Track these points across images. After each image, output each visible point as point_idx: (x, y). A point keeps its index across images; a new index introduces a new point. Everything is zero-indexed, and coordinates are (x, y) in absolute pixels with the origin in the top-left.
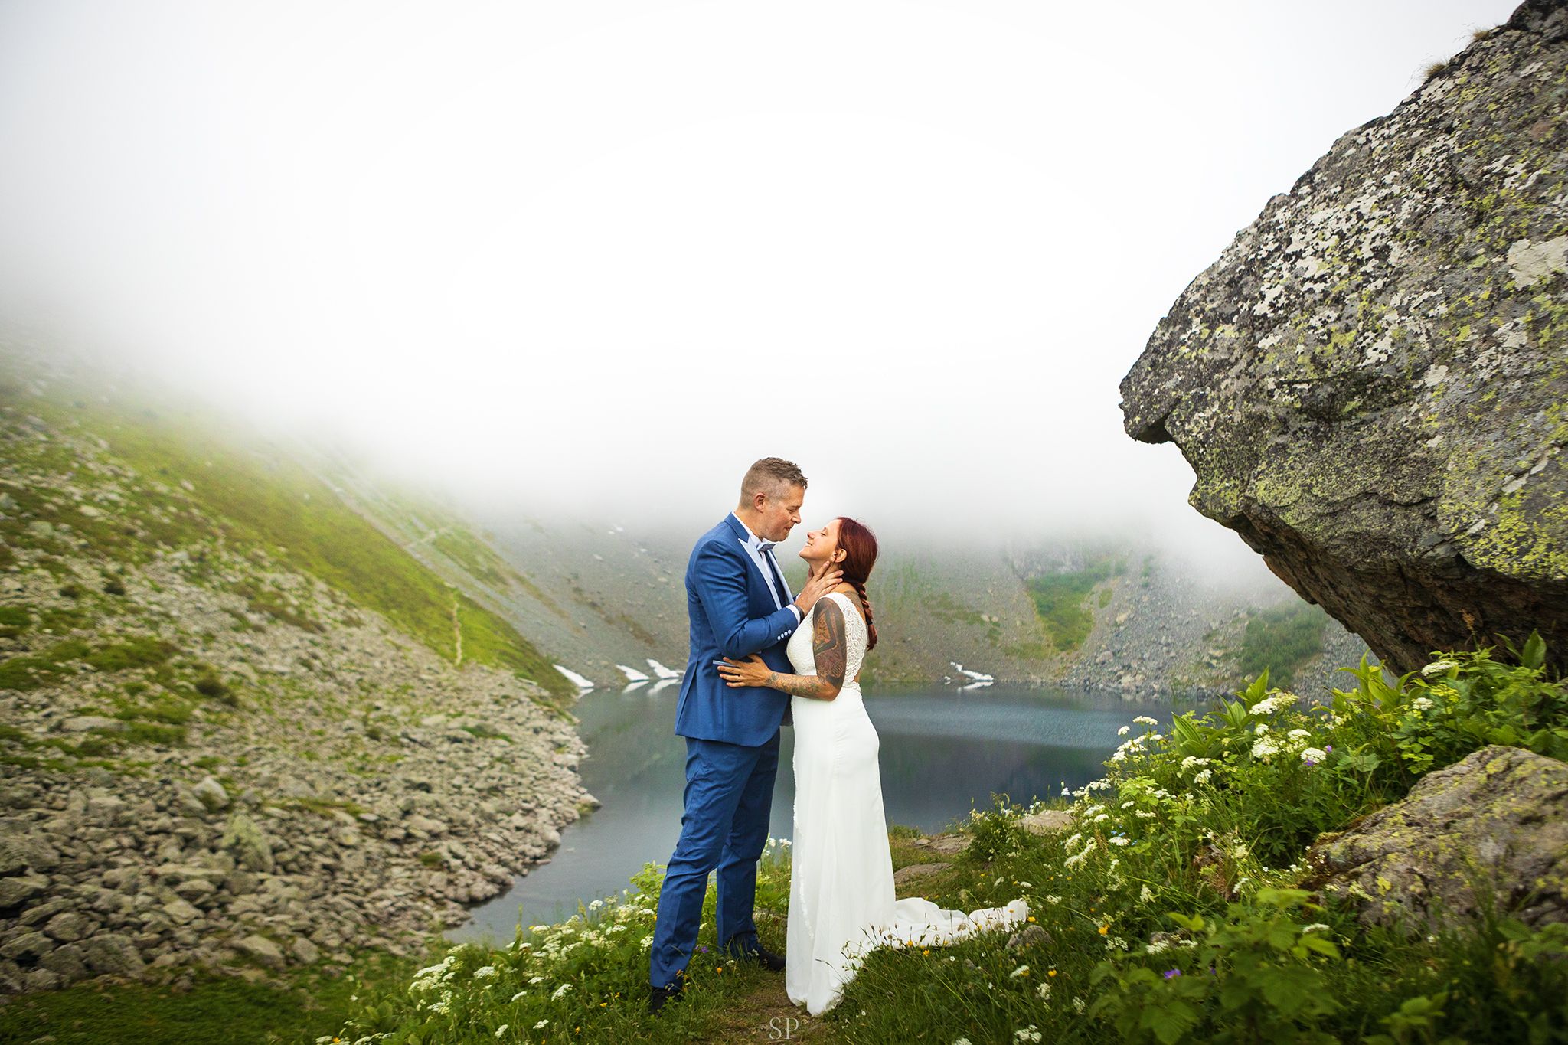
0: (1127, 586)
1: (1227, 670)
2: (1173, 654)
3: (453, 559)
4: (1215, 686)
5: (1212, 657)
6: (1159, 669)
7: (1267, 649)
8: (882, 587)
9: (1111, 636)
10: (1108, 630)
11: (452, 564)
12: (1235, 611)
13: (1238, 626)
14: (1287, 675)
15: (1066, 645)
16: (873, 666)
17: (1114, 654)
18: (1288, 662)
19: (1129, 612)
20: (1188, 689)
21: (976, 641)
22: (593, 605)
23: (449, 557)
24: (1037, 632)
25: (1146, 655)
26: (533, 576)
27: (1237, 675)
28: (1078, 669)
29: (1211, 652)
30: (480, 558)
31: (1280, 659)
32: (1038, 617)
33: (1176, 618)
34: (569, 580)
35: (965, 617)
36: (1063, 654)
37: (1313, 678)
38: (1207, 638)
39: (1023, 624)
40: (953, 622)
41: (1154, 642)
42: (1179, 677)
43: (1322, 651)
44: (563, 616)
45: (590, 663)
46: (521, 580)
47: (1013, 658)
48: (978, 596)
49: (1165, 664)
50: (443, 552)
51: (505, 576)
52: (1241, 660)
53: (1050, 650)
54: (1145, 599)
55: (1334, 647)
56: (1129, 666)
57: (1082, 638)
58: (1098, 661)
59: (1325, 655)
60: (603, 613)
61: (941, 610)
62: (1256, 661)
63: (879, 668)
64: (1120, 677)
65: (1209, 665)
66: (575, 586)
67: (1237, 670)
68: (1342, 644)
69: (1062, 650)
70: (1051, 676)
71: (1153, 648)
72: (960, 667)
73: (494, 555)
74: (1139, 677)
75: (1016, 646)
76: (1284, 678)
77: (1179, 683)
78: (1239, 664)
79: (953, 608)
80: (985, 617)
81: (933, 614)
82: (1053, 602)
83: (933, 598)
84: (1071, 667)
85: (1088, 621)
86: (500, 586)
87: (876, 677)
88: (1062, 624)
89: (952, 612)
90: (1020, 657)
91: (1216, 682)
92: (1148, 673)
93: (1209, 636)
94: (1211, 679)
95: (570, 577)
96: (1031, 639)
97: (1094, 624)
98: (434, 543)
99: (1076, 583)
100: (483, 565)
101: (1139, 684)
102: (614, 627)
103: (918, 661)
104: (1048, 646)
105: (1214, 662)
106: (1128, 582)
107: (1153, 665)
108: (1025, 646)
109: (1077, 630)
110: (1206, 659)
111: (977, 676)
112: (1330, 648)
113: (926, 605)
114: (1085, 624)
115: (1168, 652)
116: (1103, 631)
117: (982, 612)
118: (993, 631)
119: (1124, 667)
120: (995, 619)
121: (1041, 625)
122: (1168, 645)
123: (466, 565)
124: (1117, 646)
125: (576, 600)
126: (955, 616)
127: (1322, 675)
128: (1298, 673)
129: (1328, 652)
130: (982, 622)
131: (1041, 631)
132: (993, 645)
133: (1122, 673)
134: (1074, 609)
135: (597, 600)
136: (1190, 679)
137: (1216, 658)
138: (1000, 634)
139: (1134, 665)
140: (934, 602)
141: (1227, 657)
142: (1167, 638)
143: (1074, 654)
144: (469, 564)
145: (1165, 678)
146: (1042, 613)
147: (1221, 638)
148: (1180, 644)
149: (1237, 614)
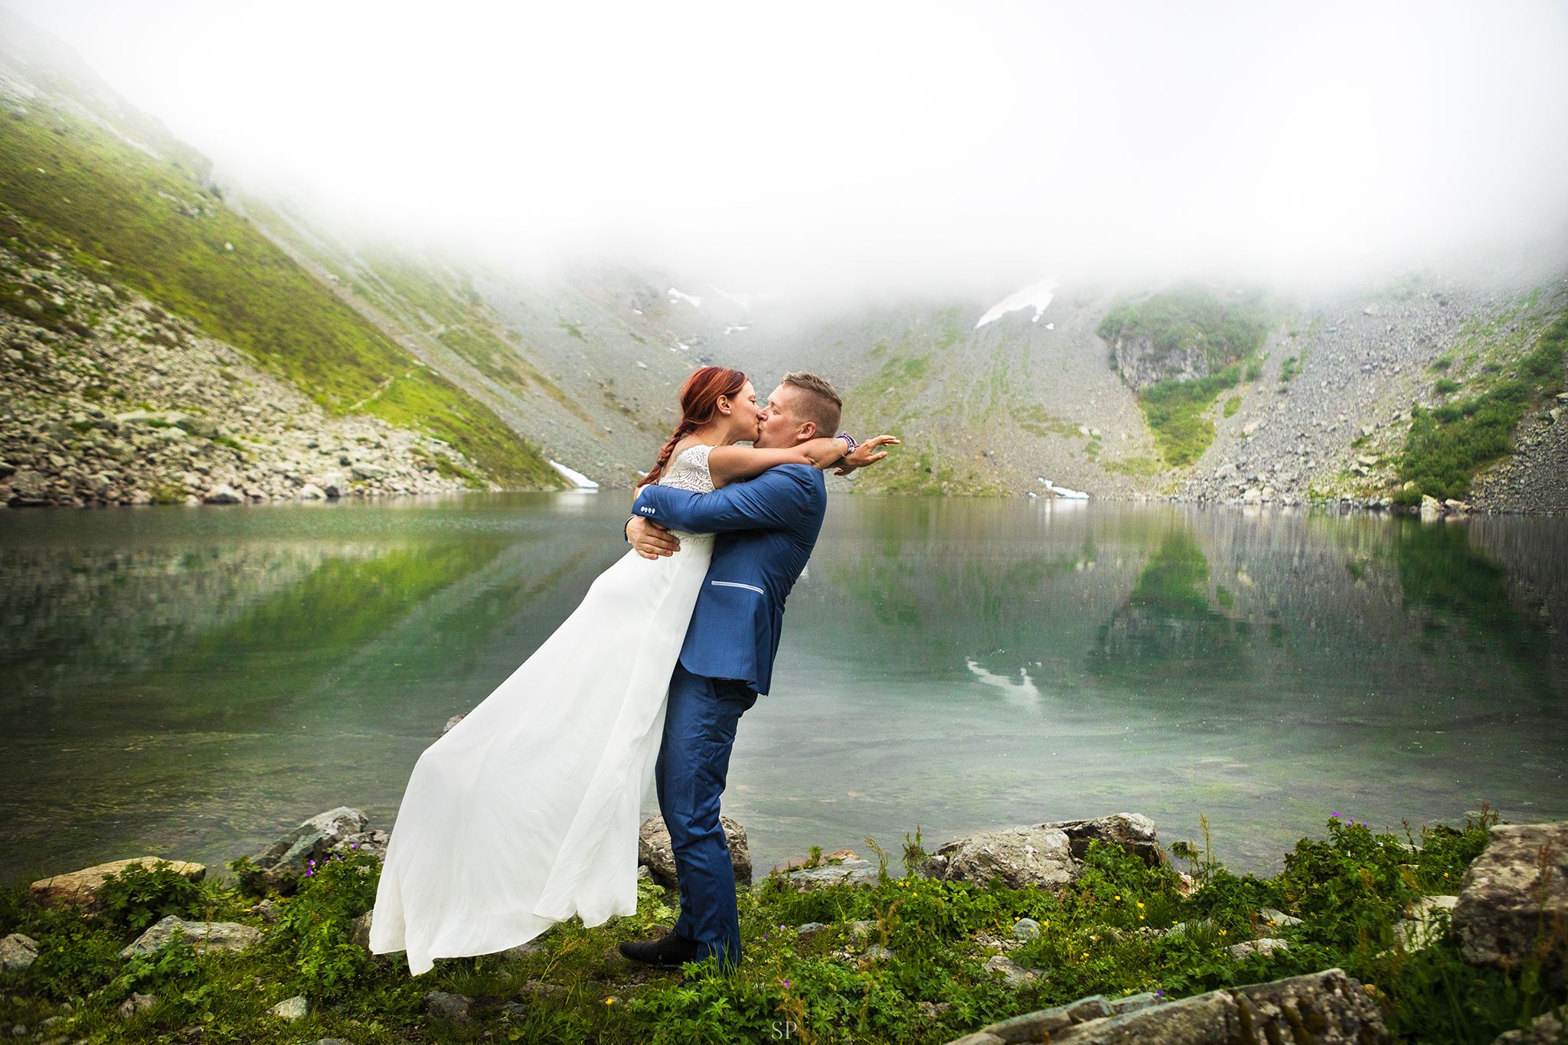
0: (1259, 393)
1: (1381, 478)
2: (1312, 464)
3: (460, 355)
4: (1364, 497)
5: (1361, 464)
6: (1293, 481)
7: (1435, 451)
8: (965, 400)
9: (1236, 447)
10: (1232, 442)
11: (458, 358)
12: (1397, 413)
13: (1399, 429)
14: (1462, 480)
15: (1182, 459)
16: (943, 480)
17: (1238, 467)
18: (1464, 465)
19: (1261, 420)
20: (1329, 501)
21: (1072, 455)
22: (626, 411)
23: (456, 351)
24: (1145, 446)
25: (1278, 467)
26: (559, 379)
27: (1394, 483)
28: (1193, 485)
29: (1362, 458)
30: (496, 357)
31: (1453, 461)
32: (1149, 429)
33: (1319, 425)
34: (602, 385)
35: (1061, 429)
36: (1176, 469)
37: (1496, 483)
38: (1358, 444)
39: (1130, 437)
40: (1044, 435)
41: (1290, 452)
42: (1317, 488)
43: (1511, 452)
44: (585, 420)
45: (601, 464)
46: (542, 381)
47: (1115, 474)
48: (1078, 407)
49: (1301, 474)
50: (449, 346)
51: (523, 376)
52: (1401, 466)
53: (1160, 465)
54: (1282, 406)
55: (1527, 446)
56: (1256, 480)
57: (1199, 451)
58: (1217, 475)
59: (1516, 457)
60: (636, 420)
61: (1033, 422)
62: (1420, 465)
63: (950, 481)
64: (1243, 491)
65: (1358, 473)
66: (608, 391)
67: (1395, 478)
68: (1540, 443)
69: (1175, 465)
70: (1159, 494)
71: (1288, 459)
72: (1049, 484)
73: (516, 356)
74: (1268, 490)
75: (1119, 461)
76: (1458, 483)
77: (1317, 495)
78: (1398, 471)
79: (1046, 420)
80: (1084, 430)
81: (1022, 427)
82: (1169, 414)
83: (1024, 409)
84: (1184, 484)
85: (1208, 433)
86: (514, 385)
87: (945, 491)
88: (1177, 437)
89: (1045, 425)
90: (1123, 473)
91: (1366, 491)
92: (1279, 485)
93: (1360, 442)
94: (1360, 488)
95: (603, 382)
96: (1138, 454)
97: (1216, 435)
98: (440, 337)
99: (1197, 390)
100: (497, 361)
101: (1265, 497)
102: (647, 435)
103: (999, 476)
104: (1158, 460)
105: (1364, 470)
106: (1261, 388)
107: (1285, 477)
108: (1130, 461)
109: (1195, 442)
110: (1355, 466)
111: (1068, 493)
112: (1522, 448)
113: (1014, 417)
114: (1205, 436)
115: (1306, 462)
116: (1226, 443)
117: (1081, 425)
118: (1093, 444)
119: (1249, 480)
120: (1096, 432)
121: (1152, 438)
122: (1306, 454)
123: (474, 362)
124: (1242, 459)
125: (606, 405)
126: (1048, 429)
127: (1510, 479)
128: (1477, 478)
129: (1519, 453)
130: (1081, 435)
131: (1150, 445)
132: (1092, 460)
133: (1246, 487)
134: (1193, 420)
135: (632, 407)
136: (1332, 490)
137: (1368, 465)
138: (1100, 448)
139: (1262, 477)
140: (1025, 414)
141: (1382, 464)
142: (1306, 446)
143: (1188, 469)
144: (479, 360)
145: (1300, 490)
146: (1154, 425)
147: (1375, 444)
148: (1323, 452)
149: (1399, 416)
